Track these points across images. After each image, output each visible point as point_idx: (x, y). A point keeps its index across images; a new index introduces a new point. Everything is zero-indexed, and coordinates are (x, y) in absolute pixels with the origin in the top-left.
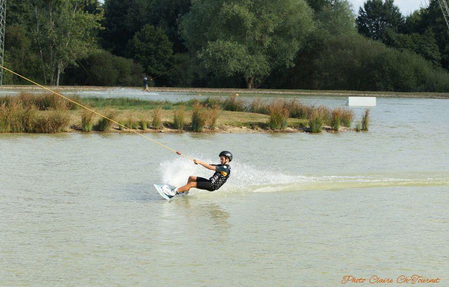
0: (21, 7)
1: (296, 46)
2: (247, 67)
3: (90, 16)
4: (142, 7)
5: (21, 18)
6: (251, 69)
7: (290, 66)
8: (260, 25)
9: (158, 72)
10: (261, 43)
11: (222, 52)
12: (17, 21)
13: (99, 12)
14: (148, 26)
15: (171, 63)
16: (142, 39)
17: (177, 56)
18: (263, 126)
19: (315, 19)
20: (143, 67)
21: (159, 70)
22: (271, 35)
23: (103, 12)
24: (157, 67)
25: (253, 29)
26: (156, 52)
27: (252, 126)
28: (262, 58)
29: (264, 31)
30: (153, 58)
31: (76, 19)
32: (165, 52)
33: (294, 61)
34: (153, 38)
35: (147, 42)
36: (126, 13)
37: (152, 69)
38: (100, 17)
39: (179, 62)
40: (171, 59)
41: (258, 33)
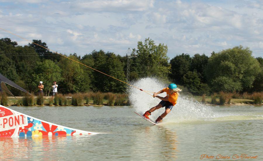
0: (136, 64)
1: (253, 78)
2: (233, 87)
3: (165, 68)
4: (186, 64)
5: (136, 69)
6: (235, 88)
7: (251, 87)
8: (238, 70)
9: (194, 91)
10: (238, 77)
11: (222, 81)
12: (134, 70)
13: (169, 66)
14: (190, 72)
15: (200, 88)
16: (187, 77)
17: (202, 84)
18: (251, 103)
19: (261, 67)
20: (188, 89)
21: (194, 90)
22: (242, 74)
23: (171, 66)
24: (194, 89)
25: (235, 72)
26: (193, 83)
27: (246, 103)
28: (239, 83)
29: (240, 72)
30: (192, 85)
31: (159, 69)
32: (197, 83)
33: (253, 85)
34: (192, 77)
35: (189, 79)
36: (180, 67)
37: (191, 90)
38: (169, 68)
39: (203, 87)
40: (200, 86)
41: (237, 73)
